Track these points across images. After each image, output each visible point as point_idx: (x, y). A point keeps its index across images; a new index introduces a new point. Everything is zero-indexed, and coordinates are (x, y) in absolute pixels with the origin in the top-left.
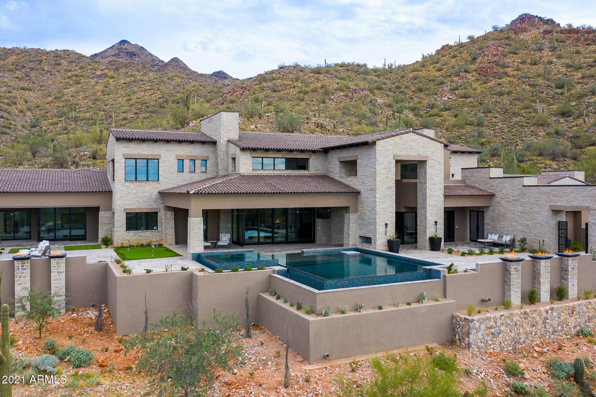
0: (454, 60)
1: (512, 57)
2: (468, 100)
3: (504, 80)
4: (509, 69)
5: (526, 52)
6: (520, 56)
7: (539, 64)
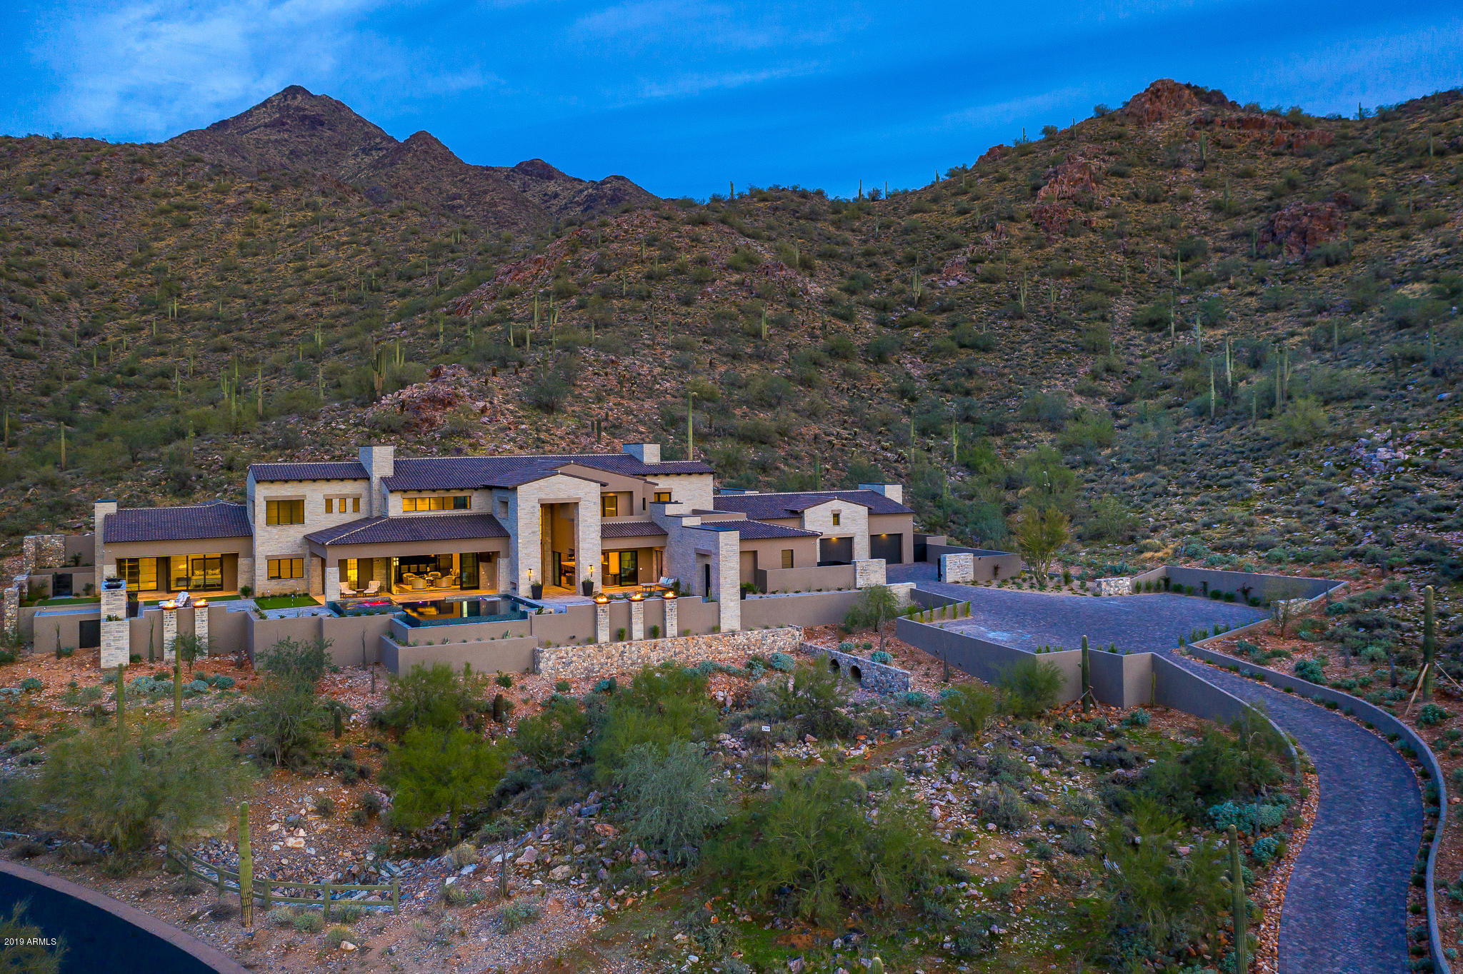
0: (998, 187)
1: (1115, 183)
2: (995, 287)
3: (1081, 239)
4: (1100, 213)
5: (1146, 171)
6: (1130, 181)
7: (1164, 201)
